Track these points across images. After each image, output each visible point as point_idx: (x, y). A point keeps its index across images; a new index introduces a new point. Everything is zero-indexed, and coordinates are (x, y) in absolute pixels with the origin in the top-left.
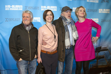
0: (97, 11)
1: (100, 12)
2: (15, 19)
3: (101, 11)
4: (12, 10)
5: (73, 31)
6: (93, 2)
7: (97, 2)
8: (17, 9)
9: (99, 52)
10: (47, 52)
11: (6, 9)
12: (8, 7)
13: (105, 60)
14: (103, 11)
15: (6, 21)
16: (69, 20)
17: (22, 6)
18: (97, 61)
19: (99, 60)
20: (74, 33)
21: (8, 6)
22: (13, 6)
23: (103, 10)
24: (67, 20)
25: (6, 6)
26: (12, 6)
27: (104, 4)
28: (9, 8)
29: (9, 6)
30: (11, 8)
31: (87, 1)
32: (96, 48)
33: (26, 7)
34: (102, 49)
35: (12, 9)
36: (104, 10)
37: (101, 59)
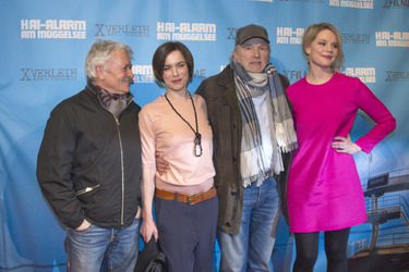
0: (368, 38)
1: (379, 44)
2: (56, 73)
3: (382, 39)
4: (47, 39)
5: (277, 118)
6: (351, 5)
7: (369, 6)
8: (65, 35)
9: (379, 194)
10: (176, 194)
11: (24, 35)
12: (30, 28)
13: (404, 225)
14: (392, 39)
15: (23, 80)
16: (258, 78)
17: (84, 22)
18: (374, 230)
19: (380, 226)
20: (281, 125)
21: (32, 21)
22: (50, 24)
23: (391, 34)
24: (251, 79)
25: (24, 24)
26: (48, 21)
27: (396, 13)
28: (36, 31)
29: (35, 24)
30: (43, 29)
31: (331, 4)
32: (369, 182)
33: (99, 26)
34: (390, 183)
35: (46, 35)
36: (397, 35)
37: (390, 222)
